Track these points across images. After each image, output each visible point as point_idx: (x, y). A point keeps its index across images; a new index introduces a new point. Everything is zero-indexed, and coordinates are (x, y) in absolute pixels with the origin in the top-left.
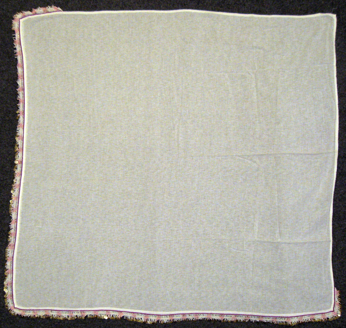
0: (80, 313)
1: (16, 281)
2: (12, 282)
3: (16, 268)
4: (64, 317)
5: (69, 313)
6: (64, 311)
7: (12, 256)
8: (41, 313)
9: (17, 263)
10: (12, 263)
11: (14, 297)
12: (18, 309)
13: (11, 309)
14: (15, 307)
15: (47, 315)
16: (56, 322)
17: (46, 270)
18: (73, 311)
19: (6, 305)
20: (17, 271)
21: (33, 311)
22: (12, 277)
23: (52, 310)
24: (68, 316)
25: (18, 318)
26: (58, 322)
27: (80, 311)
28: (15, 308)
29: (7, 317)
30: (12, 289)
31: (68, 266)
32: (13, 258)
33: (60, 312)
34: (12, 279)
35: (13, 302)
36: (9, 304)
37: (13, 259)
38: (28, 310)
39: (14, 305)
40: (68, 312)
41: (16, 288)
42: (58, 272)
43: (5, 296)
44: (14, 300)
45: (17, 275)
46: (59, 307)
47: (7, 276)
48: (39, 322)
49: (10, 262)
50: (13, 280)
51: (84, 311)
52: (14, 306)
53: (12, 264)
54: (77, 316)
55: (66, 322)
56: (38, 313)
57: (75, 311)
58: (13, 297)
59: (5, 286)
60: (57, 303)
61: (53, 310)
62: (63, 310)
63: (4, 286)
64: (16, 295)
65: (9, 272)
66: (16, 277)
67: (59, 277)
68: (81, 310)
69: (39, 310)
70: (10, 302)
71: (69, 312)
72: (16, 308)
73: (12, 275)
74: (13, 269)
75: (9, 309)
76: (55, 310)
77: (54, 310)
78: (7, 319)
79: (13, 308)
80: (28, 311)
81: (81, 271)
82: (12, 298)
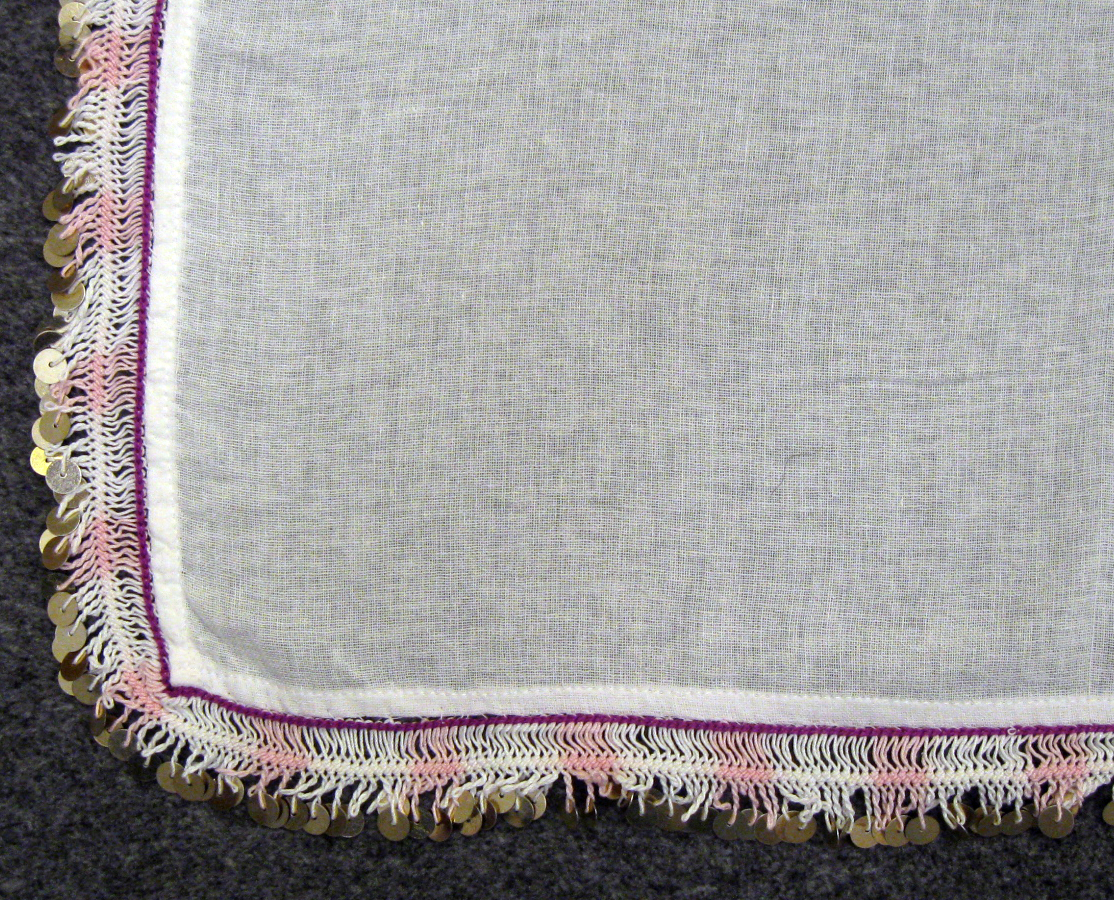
0: (1014, 758)
1: (191, 344)
2: (141, 361)
3: (191, 182)
4: (805, 817)
5: (881, 758)
6: (810, 731)
7: (144, 18)
8: (506, 761)
9: (200, 118)
10: (137, 110)
11: (166, 557)
12: (213, 699)
13: (131, 705)
14: (178, 678)
15: (580, 786)
16: (698, 878)
17: (589, 198)
18: (931, 733)
19: (60, 651)
20: (198, 214)
21: (408, 739)
22: (132, 291)
23: (648, 721)
24: (858, 798)
25: (207, 823)
26: (719, 878)
27: (1023, 731)
28: (173, 691)
29: (72, 799)
30: (138, 450)
31: (880, 146)
32: (155, 41)
33: (761, 745)
34: (142, 322)
35: (153, 619)
36: (96, 644)
37: (154, 63)
38: (343, 725)
39: (163, 654)
40: (859, 745)
41: (185, 435)
42: (746, 229)
43: (46, 537)
44: (160, 588)
45: (199, 270)
46: (752, 681)
47: (74, 276)
48: (483, 868)
49: (113, 97)
50: (153, 324)
51: (1068, 730)
52: (165, 670)
53: (137, 131)
54: (972, 798)
55: (826, 874)
56: (472, 763)
57: (949, 733)
58: (144, 559)
59: (45, 407)
60: (713, 633)
61: (661, 723)
62: (803, 721)
63: (30, 407)
64: (191, 519)
65: (107, 231)
66: (189, 293)
67: (761, 293)
68: (1027, 721)
69: (492, 719)
70: (112, 614)
71: (881, 745)
72: (189, 692)
73: (133, 266)
74: (148, 195)
75: (107, 700)
76: (696, 726)
77: (677, 724)
78: (67, 829)
79: (147, 696)
80: (348, 740)
81: (1042, 215)
82: (132, 564)
